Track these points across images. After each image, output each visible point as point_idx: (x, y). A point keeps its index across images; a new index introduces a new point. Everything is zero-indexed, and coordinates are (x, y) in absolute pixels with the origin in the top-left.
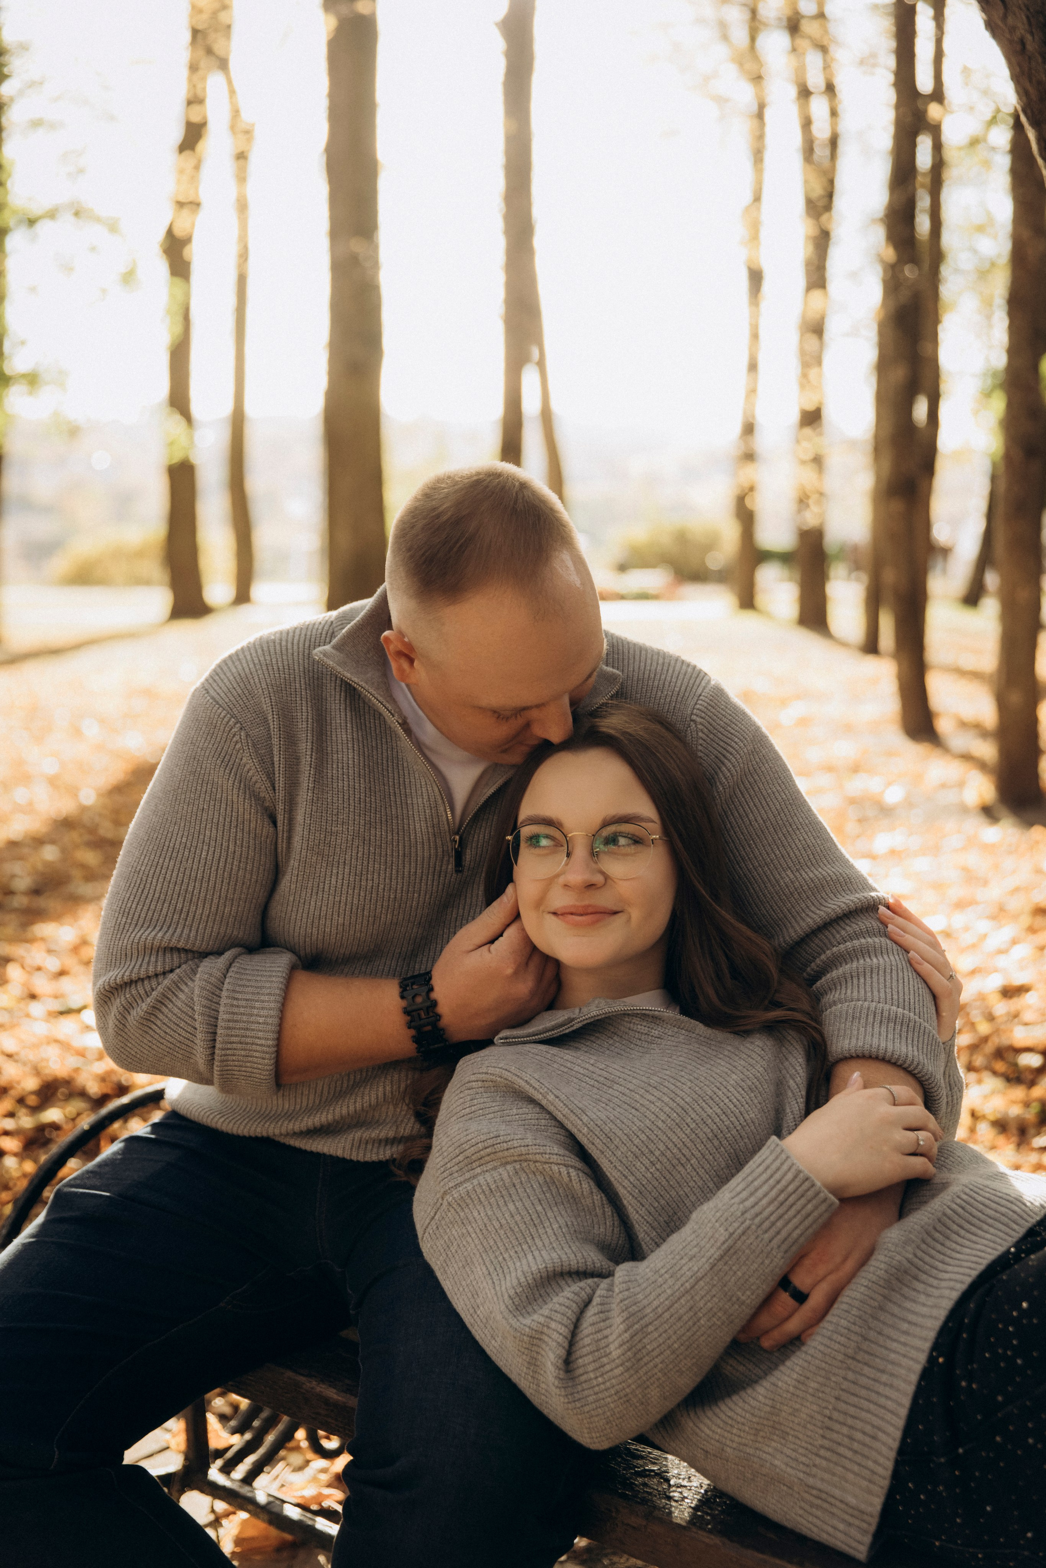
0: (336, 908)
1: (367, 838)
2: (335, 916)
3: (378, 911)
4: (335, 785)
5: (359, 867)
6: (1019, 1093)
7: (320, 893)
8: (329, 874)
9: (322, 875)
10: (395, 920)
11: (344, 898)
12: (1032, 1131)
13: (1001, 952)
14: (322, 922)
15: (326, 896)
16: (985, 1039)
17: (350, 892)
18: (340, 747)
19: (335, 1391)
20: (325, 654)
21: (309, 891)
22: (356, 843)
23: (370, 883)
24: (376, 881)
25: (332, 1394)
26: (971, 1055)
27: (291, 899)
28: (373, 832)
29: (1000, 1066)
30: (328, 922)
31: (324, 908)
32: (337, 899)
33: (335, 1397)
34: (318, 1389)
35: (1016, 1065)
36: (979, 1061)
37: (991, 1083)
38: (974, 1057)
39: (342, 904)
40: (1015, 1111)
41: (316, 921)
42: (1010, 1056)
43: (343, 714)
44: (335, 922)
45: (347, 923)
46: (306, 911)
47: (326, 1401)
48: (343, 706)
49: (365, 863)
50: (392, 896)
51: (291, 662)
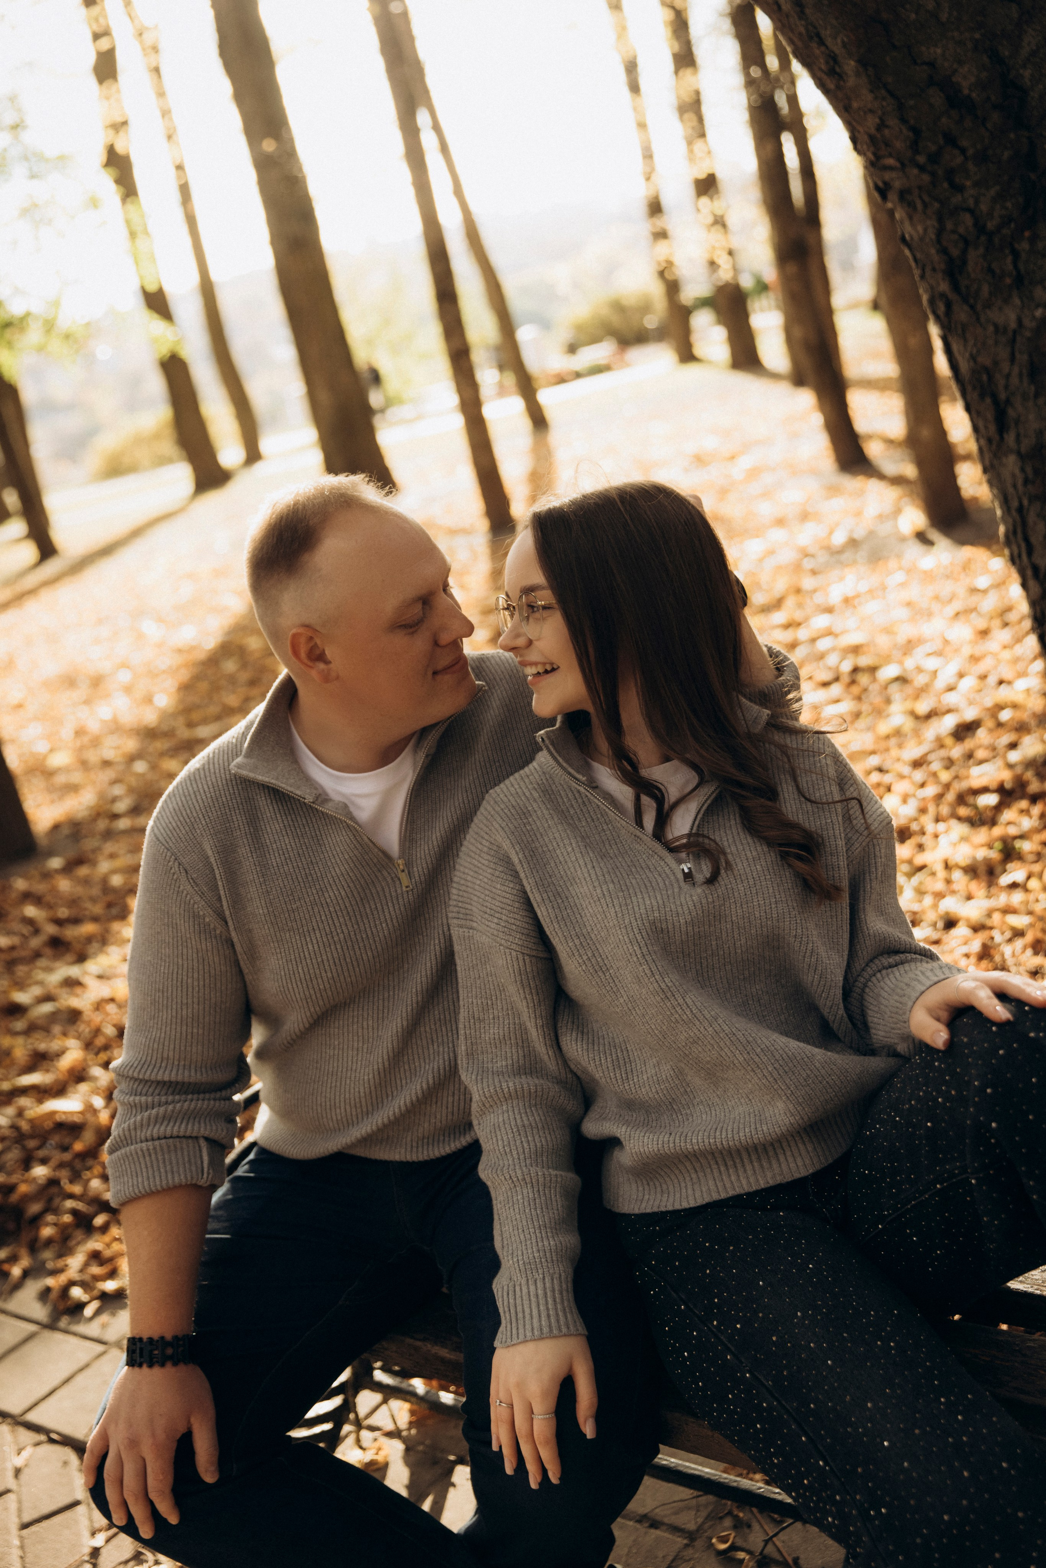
0: (322, 967)
1: (324, 902)
2: (324, 974)
3: (358, 953)
4: (282, 871)
5: (327, 928)
6: (982, 835)
7: (304, 962)
8: (304, 943)
9: (299, 945)
10: (375, 954)
11: (324, 957)
12: (998, 869)
13: (951, 689)
14: (315, 982)
15: (309, 961)
16: (947, 786)
17: (328, 950)
18: (276, 837)
19: (447, 1351)
20: (239, 766)
21: (294, 963)
22: (316, 910)
23: (341, 936)
24: (346, 931)
25: (444, 1353)
26: (938, 805)
27: (283, 973)
28: (326, 895)
29: (963, 811)
30: (320, 980)
31: (311, 971)
32: (319, 960)
33: (448, 1355)
34: (433, 1351)
35: (975, 807)
36: (945, 810)
37: (958, 829)
38: (941, 807)
39: (325, 962)
40: (982, 854)
41: (309, 983)
42: (970, 799)
43: (271, 807)
44: (325, 979)
45: (335, 975)
46: (298, 979)
47: (443, 1360)
48: (269, 801)
49: (330, 922)
50: (364, 936)
51: (214, 780)
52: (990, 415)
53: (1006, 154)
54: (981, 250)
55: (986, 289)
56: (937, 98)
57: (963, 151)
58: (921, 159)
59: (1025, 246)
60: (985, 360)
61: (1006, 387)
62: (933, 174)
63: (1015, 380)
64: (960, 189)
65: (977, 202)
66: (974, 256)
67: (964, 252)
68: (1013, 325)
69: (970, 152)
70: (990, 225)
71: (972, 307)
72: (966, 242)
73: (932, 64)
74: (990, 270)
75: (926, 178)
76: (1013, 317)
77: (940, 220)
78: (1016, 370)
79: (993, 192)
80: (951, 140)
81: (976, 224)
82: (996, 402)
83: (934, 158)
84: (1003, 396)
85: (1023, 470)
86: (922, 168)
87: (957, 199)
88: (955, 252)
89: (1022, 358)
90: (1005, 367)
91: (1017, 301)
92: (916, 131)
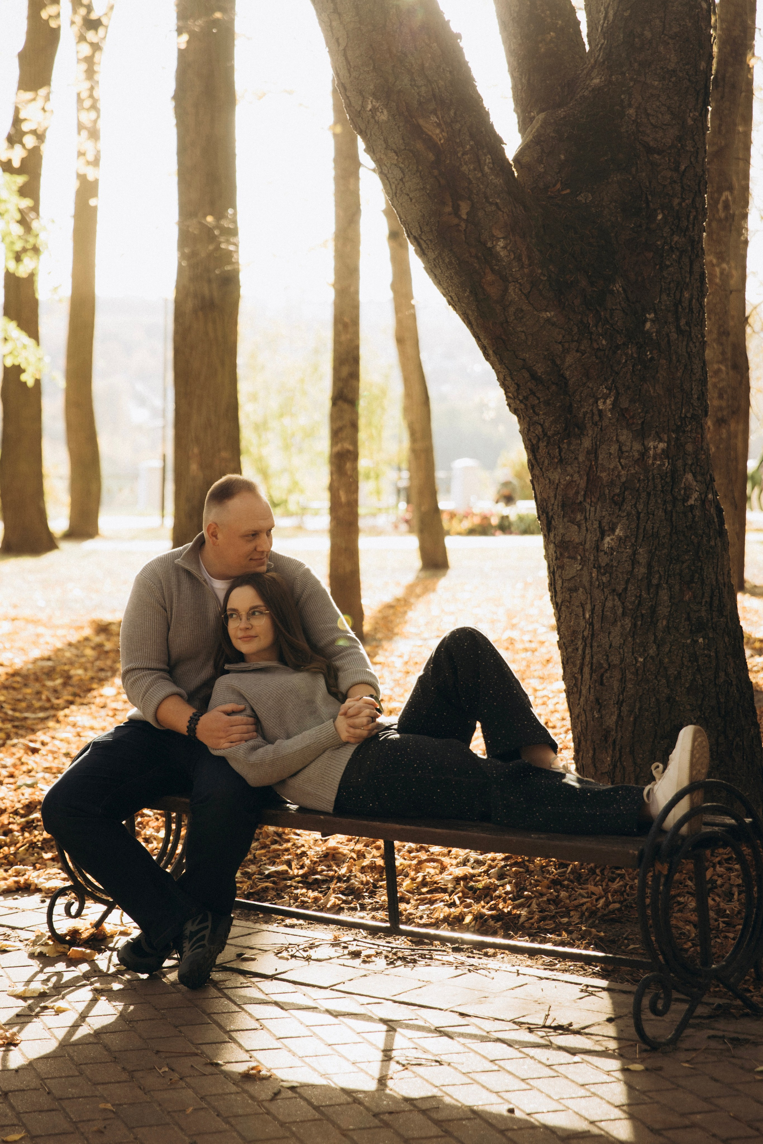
43: (186, 579)
48: (186, 577)
52: (545, 522)
53: (558, 404)
54: (545, 444)
55: (546, 462)
56: (526, 375)
57: (539, 399)
58: (521, 397)
59: (565, 446)
60: (545, 496)
61: (552, 510)
62: (526, 405)
63: (556, 507)
64: (538, 415)
65: (544, 422)
66: (542, 445)
67: (538, 442)
68: (557, 482)
69: (542, 400)
70: (549, 433)
71: (541, 469)
72: (539, 439)
73: (524, 360)
74: (548, 453)
75: (522, 406)
76: (557, 478)
77: (529, 426)
78: (556, 503)
79: (551, 419)
80: (533, 393)
81: (543, 431)
82: (547, 516)
83: (526, 398)
84: (550, 514)
85: (555, 552)
86: (521, 401)
87: (536, 418)
88: (534, 442)
89: (559, 498)
90: (552, 500)
91: (559, 470)
92: (518, 385)
